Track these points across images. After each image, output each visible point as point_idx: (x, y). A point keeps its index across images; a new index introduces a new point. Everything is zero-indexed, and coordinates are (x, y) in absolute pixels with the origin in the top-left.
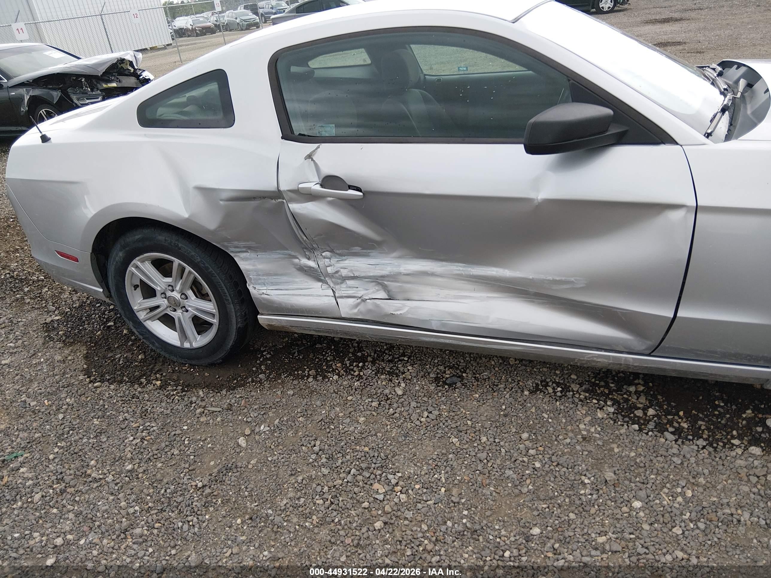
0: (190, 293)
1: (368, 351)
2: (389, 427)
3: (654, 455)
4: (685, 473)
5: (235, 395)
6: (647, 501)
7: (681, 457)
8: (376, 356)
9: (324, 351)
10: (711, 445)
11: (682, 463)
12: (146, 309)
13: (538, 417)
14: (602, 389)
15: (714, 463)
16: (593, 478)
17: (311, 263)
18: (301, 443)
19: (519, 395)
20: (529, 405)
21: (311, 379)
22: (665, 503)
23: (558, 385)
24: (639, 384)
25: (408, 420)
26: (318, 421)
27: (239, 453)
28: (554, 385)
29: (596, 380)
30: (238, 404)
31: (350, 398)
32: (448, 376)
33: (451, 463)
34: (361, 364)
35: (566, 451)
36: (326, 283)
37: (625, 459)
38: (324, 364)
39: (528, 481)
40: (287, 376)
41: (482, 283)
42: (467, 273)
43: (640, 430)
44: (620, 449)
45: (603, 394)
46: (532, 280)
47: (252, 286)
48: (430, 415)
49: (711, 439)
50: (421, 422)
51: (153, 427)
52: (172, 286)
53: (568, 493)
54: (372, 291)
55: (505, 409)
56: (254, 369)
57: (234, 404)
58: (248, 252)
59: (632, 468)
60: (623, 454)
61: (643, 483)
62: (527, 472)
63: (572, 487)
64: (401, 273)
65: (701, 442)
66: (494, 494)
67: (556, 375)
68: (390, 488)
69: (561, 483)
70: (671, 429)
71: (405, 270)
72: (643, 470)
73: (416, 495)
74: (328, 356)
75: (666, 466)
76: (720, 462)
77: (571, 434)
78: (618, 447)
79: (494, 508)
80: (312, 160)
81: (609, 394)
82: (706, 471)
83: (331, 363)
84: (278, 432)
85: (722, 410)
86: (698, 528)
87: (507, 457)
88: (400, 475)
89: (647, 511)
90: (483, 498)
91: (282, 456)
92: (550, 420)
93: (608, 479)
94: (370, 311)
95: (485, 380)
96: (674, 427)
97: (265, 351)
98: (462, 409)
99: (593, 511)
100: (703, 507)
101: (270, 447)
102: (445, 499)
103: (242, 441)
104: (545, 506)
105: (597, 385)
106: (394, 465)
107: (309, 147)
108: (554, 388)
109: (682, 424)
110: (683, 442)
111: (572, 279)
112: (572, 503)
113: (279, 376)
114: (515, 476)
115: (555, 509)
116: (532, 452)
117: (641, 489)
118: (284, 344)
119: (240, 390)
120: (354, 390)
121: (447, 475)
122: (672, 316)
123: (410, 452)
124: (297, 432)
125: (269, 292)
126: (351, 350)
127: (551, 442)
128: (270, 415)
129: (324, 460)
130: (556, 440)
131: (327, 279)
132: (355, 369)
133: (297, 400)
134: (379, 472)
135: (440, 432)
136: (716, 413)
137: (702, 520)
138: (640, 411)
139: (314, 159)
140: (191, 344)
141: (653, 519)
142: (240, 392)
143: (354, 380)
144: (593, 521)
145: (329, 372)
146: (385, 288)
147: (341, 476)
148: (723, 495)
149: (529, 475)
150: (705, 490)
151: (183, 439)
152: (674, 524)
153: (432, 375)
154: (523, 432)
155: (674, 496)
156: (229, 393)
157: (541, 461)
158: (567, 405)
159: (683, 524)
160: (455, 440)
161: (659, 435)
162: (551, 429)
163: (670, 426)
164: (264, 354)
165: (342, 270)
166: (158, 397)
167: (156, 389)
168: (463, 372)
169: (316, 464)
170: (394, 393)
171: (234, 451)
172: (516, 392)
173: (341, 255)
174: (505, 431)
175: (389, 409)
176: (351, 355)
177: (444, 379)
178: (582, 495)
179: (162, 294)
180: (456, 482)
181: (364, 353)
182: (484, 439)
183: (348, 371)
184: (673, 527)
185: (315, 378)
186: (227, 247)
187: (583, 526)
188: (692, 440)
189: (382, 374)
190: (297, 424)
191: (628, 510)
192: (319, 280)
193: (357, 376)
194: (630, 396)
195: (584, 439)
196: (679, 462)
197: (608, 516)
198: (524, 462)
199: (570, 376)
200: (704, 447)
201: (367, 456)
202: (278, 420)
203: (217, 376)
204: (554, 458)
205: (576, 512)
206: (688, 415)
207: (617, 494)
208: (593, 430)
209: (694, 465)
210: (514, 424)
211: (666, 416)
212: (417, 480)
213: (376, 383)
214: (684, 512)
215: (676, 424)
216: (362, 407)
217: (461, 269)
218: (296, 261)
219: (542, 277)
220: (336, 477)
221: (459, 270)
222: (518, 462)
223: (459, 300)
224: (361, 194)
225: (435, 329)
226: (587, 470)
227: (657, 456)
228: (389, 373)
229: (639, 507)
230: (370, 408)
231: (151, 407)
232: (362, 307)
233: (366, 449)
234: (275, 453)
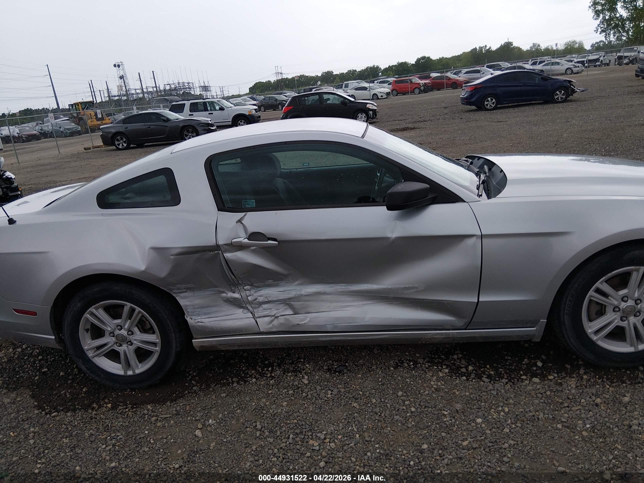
0: (136, 330)
1: (273, 359)
2: (306, 405)
3: (480, 392)
4: (501, 399)
5: (178, 404)
6: (484, 417)
7: (496, 390)
8: (279, 361)
9: (237, 365)
10: (510, 381)
11: (497, 394)
12: (93, 348)
13: (404, 382)
14: (437, 360)
15: (515, 391)
16: (449, 411)
17: (236, 295)
18: (245, 426)
19: (388, 370)
20: (396, 376)
21: (235, 384)
22: (495, 417)
23: (410, 361)
24: (458, 353)
25: (318, 398)
26: (252, 410)
27: (198, 441)
28: (408, 361)
29: (432, 355)
30: (183, 410)
31: (270, 392)
32: (336, 367)
33: (357, 419)
34: (270, 369)
35: (427, 398)
36: (246, 309)
37: (464, 397)
38: (242, 373)
39: (410, 420)
40: (216, 385)
41: (358, 295)
42: (348, 290)
43: (468, 380)
44: (459, 392)
45: (438, 362)
46: (391, 289)
47: (189, 317)
48: (333, 392)
49: (509, 378)
50: (328, 398)
51: (118, 436)
52: (121, 326)
53: (437, 422)
54: (282, 310)
55: (381, 381)
56: (187, 384)
57: (180, 410)
58: (187, 292)
59: (470, 402)
60: (462, 395)
61: (479, 409)
62: (408, 415)
63: (438, 419)
64: (302, 295)
65: (504, 381)
66: (391, 431)
67: (407, 355)
68: (321, 441)
69: (431, 417)
70: (485, 376)
71: (305, 292)
72: (476, 401)
73: (340, 442)
74: (243, 367)
75: (489, 397)
76: (519, 390)
77: (427, 389)
78: (458, 391)
79: (394, 439)
80: (241, 223)
81: (442, 362)
82: (512, 396)
83: (246, 371)
84: (224, 423)
85: (511, 362)
86: (517, 426)
87: (392, 409)
88: (325, 432)
89: (486, 423)
90: (385, 435)
91: (234, 437)
92: (412, 383)
93: (458, 409)
94: (281, 324)
95: (362, 365)
96: (486, 375)
97: (190, 371)
98: (353, 386)
99: (455, 429)
100: (517, 415)
101: (222, 433)
102: (361, 440)
103: (198, 433)
104: (425, 432)
105: (434, 358)
106: (318, 427)
107: (239, 215)
108: (408, 364)
109: (490, 372)
110: (494, 383)
111: (416, 285)
112: (441, 427)
113: (208, 386)
114: (401, 419)
115: (432, 432)
116: (407, 403)
117: (478, 412)
118: (204, 364)
119: (181, 400)
120: (271, 386)
121: (357, 427)
122: (477, 301)
123: (327, 418)
124: (238, 420)
125: (203, 320)
126: (259, 361)
127: (416, 395)
128: (213, 413)
129: (267, 433)
130: (419, 393)
131: (247, 305)
132: (267, 372)
133: (230, 400)
134: (310, 433)
135: (343, 401)
136: (508, 363)
137: (518, 422)
138: (464, 369)
139: (243, 222)
140: (134, 372)
141: (491, 427)
142: (181, 402)
143: (268, 380)
144: (457, 434)
145: (248, 377)
146: (291, 307)
147: (283, 441)
148: (525, 407)
149: (410, 416)
150: (515, 406)
151: (148, 439)
152: (503, 427)
153: (325, 368)
154: (398, 392)
155: (499, 412)
156: (172, 404)
157: (414, 407)
158: (419, 372)
159: (508, 427)
160: (355, 405)
161: (479, 380)
162: (414, 388)
163: (484, 375)
164: (191, 373)
165: (259, 298)
166: (113, 415)
167: (109, 410)
168: (345, 363)
169: (262, 437)
170: (302, 383)
171: (194, 441)
172: (385, 369)
173: (257, 287)
174: (386, 394)
175: (302, 394)
176: (260, 364)
177: (334, 369)
178: (445, 421)
179: (111, 333)
180: (364, 429)
181: (270, 361)
182: (374, 401)
183: (262, 375)
184: (503, 429)
185: (238, 383)
186: (171, 290)
187: (451, 439)
188: (499, 380)
189: (288, 372)
190: (237, 415)
191: (475, 425)
192: (241, 307)
193: (270, 377)
194: (455, 361)
195: (436, 390)
196: (495, 393)
197: (464, 430)
198: (403, 409)
199: (415, 355)
200: (507, 383)
201: (298, 425)
202: (221, 415)
203: (157, 394)
204: (422, 403)
205: (445, 431)
206: (492, 367)
207: (466, 417)
208: (439, 384)
209: (505, 394)
210: (390, 388)
211: (479, 369)
212: (338, 433)
213: (286, 379)
214: (507, 420)
215: (487, 373)
216: (281, 396)
217: (343, 287)
218: (224, 295)
219: (398, 286)
220: (280, 442)
221: (342, 288)
222: (400, 410)
223: (344, 309)
224: (277, 243)
225: (329, 330)
226: (444, 407)
227: (482, 393)
228: (293, 371)
229: (481, 421)
230: (288, 396)
231: (111, 422)
232: (276, 322)
233: (295, 421)
234: (227, 436)
